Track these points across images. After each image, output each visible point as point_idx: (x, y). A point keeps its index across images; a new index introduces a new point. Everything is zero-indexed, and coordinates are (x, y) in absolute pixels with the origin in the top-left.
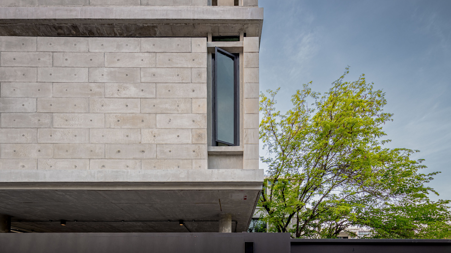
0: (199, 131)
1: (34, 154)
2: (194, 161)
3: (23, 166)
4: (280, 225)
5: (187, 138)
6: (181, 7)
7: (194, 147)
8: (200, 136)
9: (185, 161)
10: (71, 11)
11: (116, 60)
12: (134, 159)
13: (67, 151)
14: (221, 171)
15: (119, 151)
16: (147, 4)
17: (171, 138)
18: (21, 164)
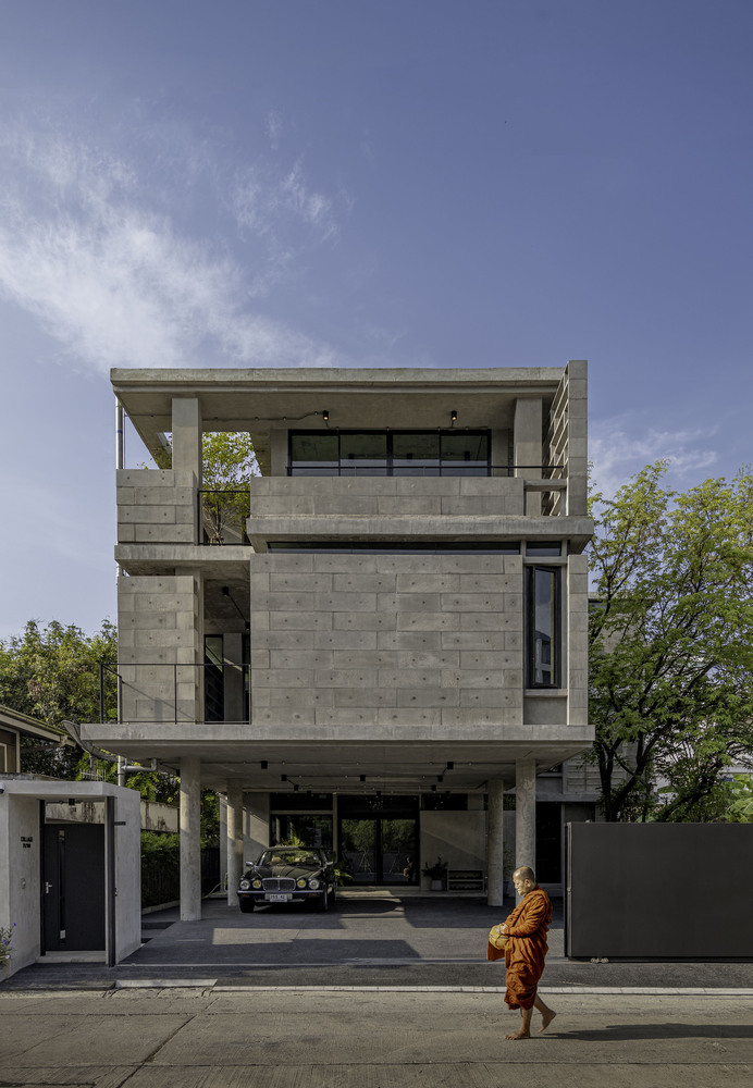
0: (512, 673)
1: (311, 702)
2: (506, 710)
3: (298, 717)
4: (604, 744)
5: (499, 680)
6: (492, 518)
7: (507, 693)
8: (514, 678)
9: (496, 710)
10: (357, 523)
11: (410, 583)
12: (432, 707)
13: (351, 698)
14: (543, 727)
15: (414, 698)
16: (449, 514)
17: (478, 681)
18: (295, 714)
